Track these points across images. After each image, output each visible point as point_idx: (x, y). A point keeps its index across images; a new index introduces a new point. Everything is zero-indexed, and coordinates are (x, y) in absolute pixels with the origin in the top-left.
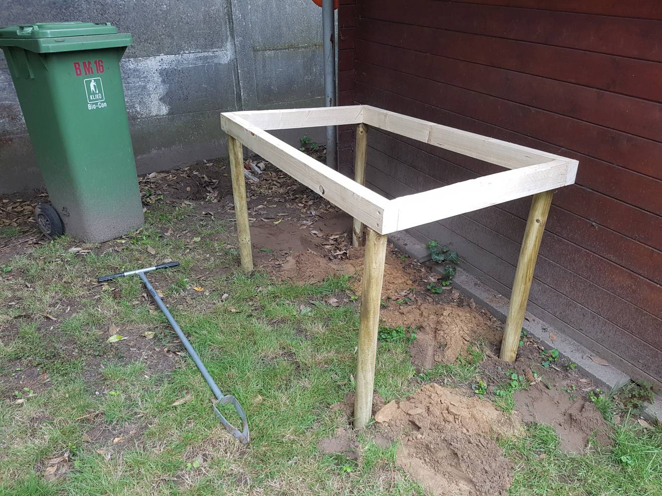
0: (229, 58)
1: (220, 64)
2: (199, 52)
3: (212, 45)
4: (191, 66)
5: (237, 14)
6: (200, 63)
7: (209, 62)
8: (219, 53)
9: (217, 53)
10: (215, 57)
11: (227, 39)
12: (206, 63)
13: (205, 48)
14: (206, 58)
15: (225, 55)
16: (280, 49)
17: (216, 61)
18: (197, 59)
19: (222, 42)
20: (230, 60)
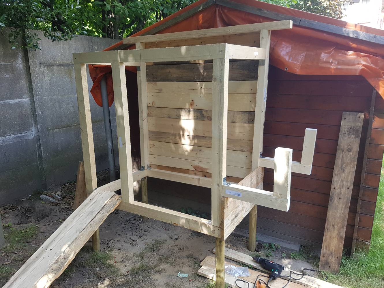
0: (34, 136)
1: (28, 139)
2: (16, 134)
3: (24, 130)
4: (11, 142)
5: (38, 111)
6: (17, 140)
7: (22, 139)
8: (28, 133)
9: (26, 134)
10: (25, 136)
11: (32, 125)
12: (20, 140)
13: (19, 132)
14: (20, 137)
15: (32, 134)
16: (62, 128)
17: (26, 138)
18: (15, 138)
19: (30, 127)
20: (34, 137)
